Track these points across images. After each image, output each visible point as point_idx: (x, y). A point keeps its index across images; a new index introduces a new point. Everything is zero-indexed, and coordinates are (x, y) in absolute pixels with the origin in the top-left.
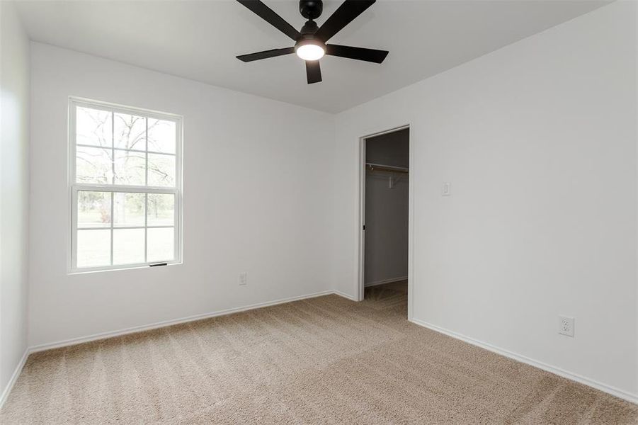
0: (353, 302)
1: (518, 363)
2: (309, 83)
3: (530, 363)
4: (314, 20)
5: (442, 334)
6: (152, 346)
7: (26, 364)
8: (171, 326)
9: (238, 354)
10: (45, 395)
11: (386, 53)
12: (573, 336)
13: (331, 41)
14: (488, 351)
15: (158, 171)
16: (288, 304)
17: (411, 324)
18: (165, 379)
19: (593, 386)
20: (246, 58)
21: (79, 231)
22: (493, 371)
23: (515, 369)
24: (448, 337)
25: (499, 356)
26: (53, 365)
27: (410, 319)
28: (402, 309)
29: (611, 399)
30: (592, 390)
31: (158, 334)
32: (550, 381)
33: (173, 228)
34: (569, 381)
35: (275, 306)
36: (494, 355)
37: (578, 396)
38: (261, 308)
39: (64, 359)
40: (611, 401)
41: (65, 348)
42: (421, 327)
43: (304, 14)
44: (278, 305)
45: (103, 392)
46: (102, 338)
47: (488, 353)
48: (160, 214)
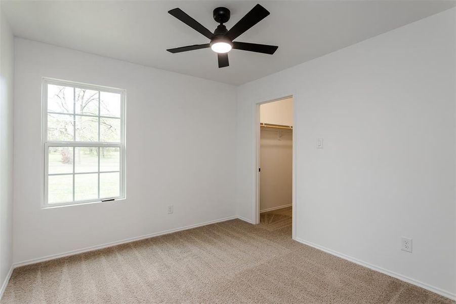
0: (251, 224)
1: (373, 271)
2: (219, 67)
3: (381, 272)
4: (224, 24)
5: (317, 250)
6: (104, 261)
7: (11, 277)
8: (118, 245)
9: (169, 267)
10: (27, 302)
11: (276, 47)
12: (411, 252)
13: (237, 40)
14: (350, 262)
15: (105, 123)
16: (204, 226)
17: (294, 241)
18: (115, 288)
19: (426, 288)
20: (173, 51)
21: (49, 177)
22: (354, 278)
23: (370, 276)
24: (322, 252)
25: (359, 266)
26: (32, 277)
27: (294, 238)
28: (288, 230)
29: (438, 298)
30: (425, 291)
31: (108, 252)
32: (395, 284)
33: (119, 173)
34: (409, 284)
35: (194, 229)
36: (355, 265)
37: (415, 296)
38: (184, 231)
39: (39, 273)
40: (439, 299)
41: (40, 264)
42: (302, 244)
43: (217, 20)
44: (197, 228)
45: (70, 299)
46: (67, 255)
47: (351, 263)
48: (106, 155)
